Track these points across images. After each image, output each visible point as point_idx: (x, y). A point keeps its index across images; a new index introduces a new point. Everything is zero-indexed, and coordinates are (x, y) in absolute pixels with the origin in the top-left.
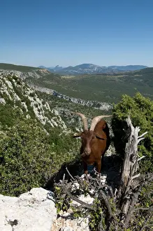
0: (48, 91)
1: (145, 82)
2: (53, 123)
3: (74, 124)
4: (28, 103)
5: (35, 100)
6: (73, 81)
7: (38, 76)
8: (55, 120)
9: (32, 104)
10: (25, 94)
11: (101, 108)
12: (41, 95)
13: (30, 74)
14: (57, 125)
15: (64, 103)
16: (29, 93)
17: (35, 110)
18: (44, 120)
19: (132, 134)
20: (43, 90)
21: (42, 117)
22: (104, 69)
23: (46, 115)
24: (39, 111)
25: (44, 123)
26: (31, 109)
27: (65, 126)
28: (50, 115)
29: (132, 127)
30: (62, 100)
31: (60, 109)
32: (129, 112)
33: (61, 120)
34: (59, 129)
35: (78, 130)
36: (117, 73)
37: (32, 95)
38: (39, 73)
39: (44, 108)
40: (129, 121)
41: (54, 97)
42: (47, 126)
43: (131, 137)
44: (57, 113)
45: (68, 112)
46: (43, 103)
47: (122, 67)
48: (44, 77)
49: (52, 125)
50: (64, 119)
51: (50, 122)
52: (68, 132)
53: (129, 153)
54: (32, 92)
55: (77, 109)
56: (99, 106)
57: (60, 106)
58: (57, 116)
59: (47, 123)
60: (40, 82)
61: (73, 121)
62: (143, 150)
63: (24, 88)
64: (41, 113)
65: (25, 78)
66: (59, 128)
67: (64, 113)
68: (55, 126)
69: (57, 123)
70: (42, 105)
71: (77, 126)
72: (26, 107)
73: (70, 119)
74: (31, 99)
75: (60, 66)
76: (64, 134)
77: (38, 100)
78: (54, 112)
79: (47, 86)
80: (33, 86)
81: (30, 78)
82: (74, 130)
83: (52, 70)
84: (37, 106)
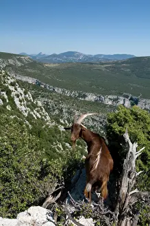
0: (31, 81)
1: (133, 71)
2: (36, 114)
3: (58, 115)
4: (9, 93)
5: (16, 89)
6: (57, 70)
7: (19, 64)
8: (38, 111)
9: (13, 94)
10: (5, 82)
11: (87, 99)
12: (23, 85)
13: (11, 62)
14: (40, 117)
15: (47, 94)
16: (9, 82)
17: (17, 100)
18: (26, 111)
19: (130, 150)
20: (24, 79)
21: (23, 108)
22: (90, 57)
23: (28, 106)
24: (20, 101)
25: (26, 114)
26: (12, 100)
27: (48, 118)
28: (33, 106)
29: (130, 143)
30: (45, 90)
31: (44, 99)
32: (127, 126)
33: (44, 111)
34: (42, 121)
35: (62, 121)
36: (103, 62)
37: (12, 84)
38: (20, 60)
39: (26, 99)
40: (127, 137)
41: (36, 87)
42: (30, 118)
43: (129, 153)
44: (40, 104)
45: (51, 103)
46: (25, 93)
47: (109, 56)
48: (25, 65)
49: (34, 116)
50: (48, 110)
51: (32, 113)
52: (51, 124)
53: (127, 169)
54: (13, 81)
55: (61, 100)
56: (85, 96)
57: (43, 97)
58: (40, 107)
59: (29, 114)
60: (22, 70)
61: (57, 112)
62: (140, 164)
63: (4, 76)
64: (22, 103)
65: (5, 65)
66: (42, 119)
67: (47, 104)
68: (38, 118)
69: (40, 114)
70: (23, 95)
71: (62, 118)
72: (6, 97)
73: (54, 110)
74: (12, 88)
75: (43, 53)
76: (47, 126)
77: (19, 89)
78: (37, 103)
79: (29, 75)
80: (13, 75)
81: (10, 66)
82: (58, 122)
83: (35, 57)
84: (18, 96)
